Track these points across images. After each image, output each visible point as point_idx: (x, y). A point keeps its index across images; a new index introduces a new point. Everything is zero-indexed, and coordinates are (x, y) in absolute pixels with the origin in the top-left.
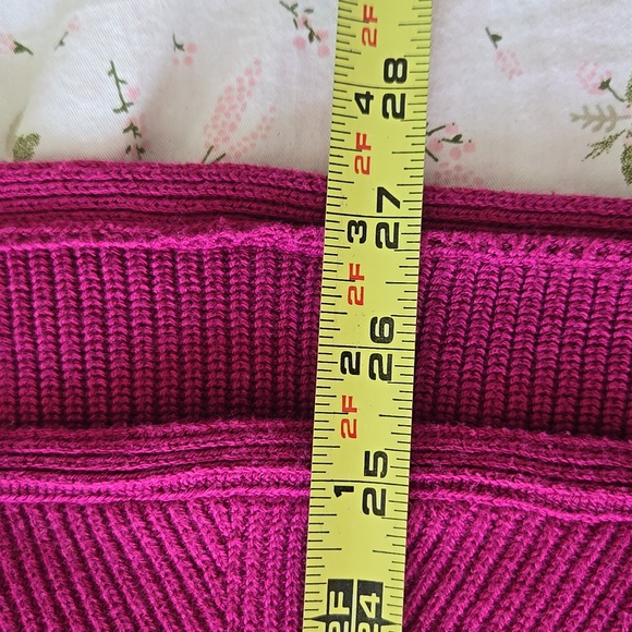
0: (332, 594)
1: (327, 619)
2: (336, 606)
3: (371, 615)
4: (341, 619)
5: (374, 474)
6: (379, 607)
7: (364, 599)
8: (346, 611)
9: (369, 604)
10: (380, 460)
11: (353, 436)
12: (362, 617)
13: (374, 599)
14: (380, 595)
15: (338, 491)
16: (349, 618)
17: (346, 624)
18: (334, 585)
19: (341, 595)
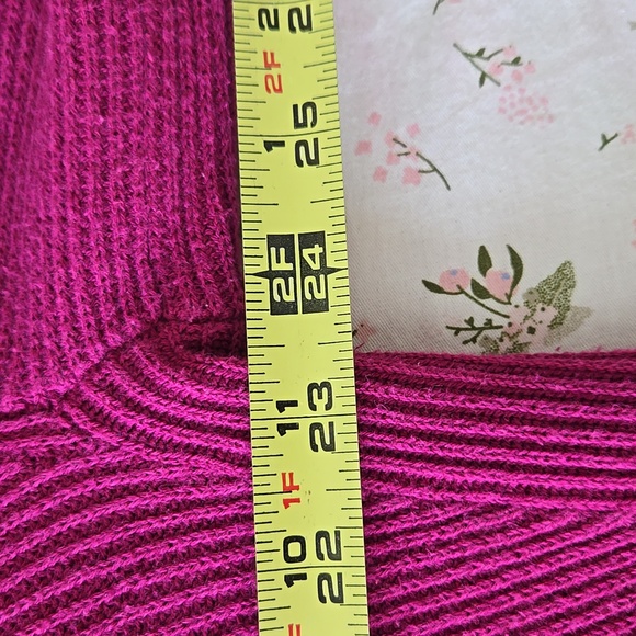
0: (273, 250)
1: (270, 275)
2: (278, 261)
3: (316, 266)
4: (285, 275)
5: (304, 125)
6: (323, 256)
7: (306, 252)
8: (289, 267)
9: (312, 256)
10: (309, 110)
11: (279, 90)
12: (306, 271)
13: (317, 250)
14: (323, 245)
15: (269, 146)
16: (293, 274)
17: (291, 279)
18: (273, 241)
19: (282, 250)
